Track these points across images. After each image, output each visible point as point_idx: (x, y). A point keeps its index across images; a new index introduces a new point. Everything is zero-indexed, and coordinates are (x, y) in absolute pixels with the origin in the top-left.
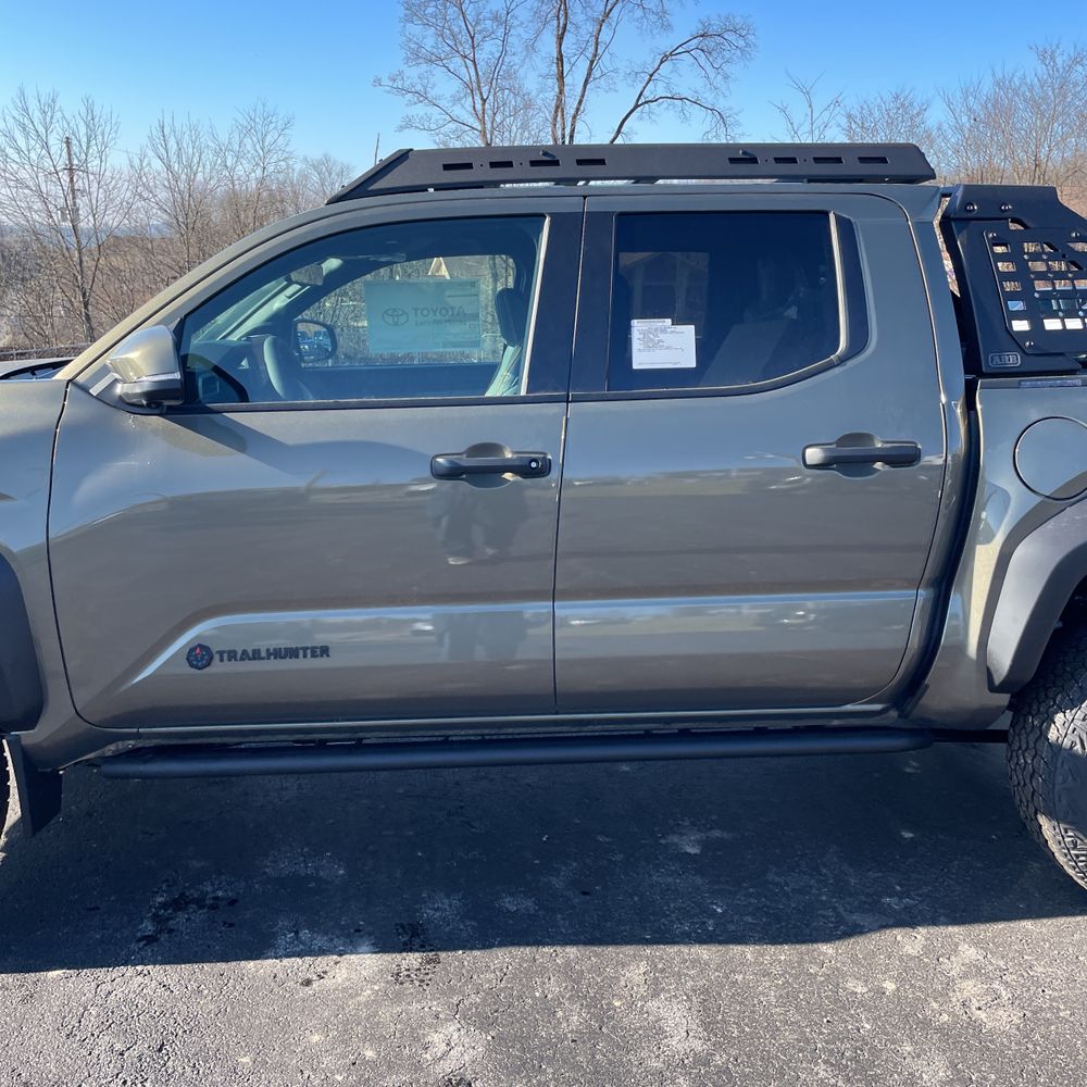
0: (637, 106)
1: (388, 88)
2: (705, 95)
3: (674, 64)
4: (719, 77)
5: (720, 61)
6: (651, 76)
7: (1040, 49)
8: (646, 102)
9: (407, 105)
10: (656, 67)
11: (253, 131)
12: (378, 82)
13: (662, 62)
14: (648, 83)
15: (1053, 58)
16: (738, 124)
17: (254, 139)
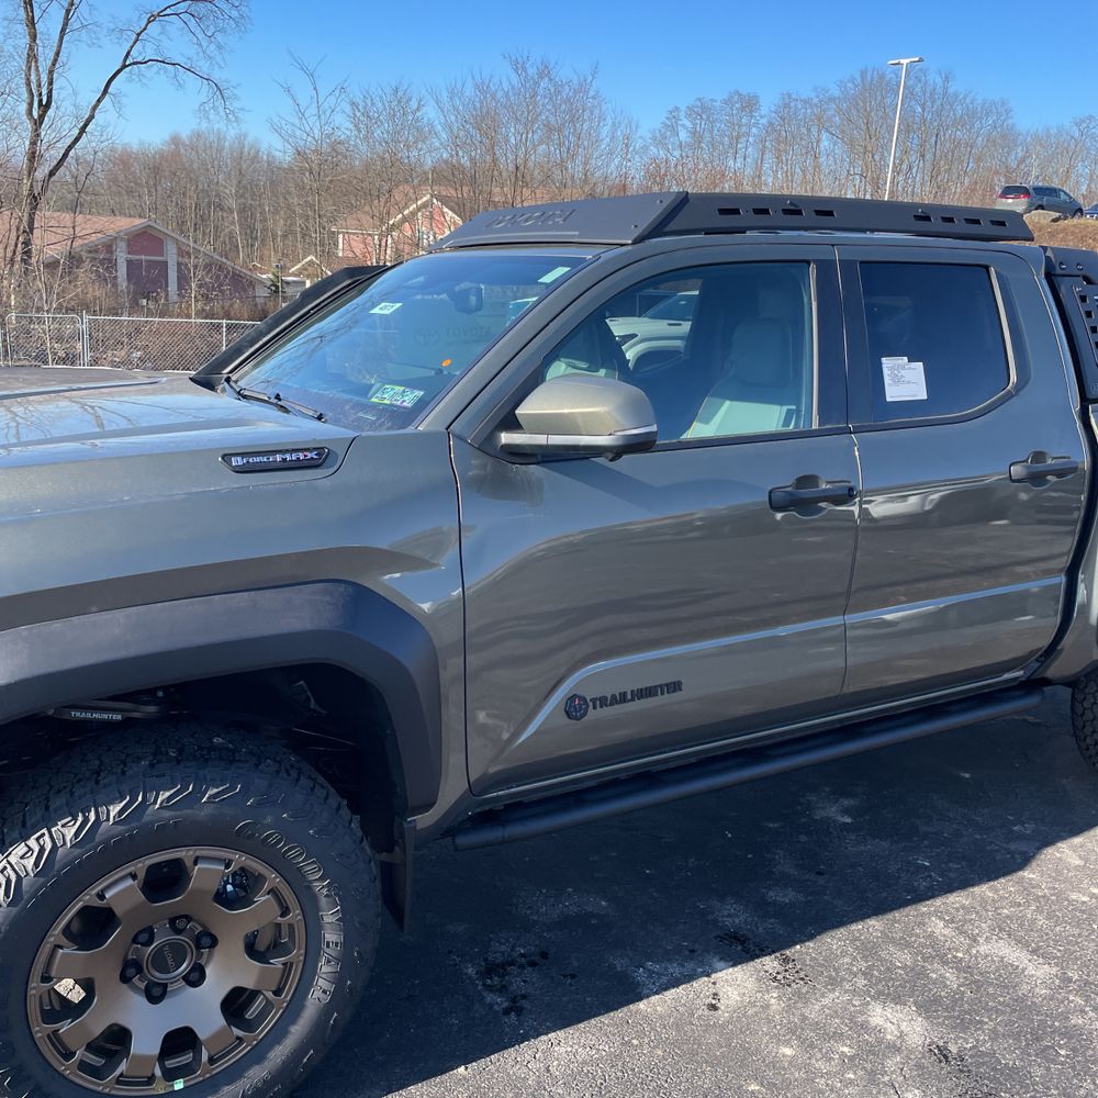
0: (124, 66)
2: (198, 63)
3: (163, 27)
4: (213, 47)
5: (212, 29)
6: (139, 35)
7: (513, 58)
8: (135, 63)
10: (143, 26)
13: (149, 22)
14: (135, 43)
15: (524, 69)
16: (236, 97)
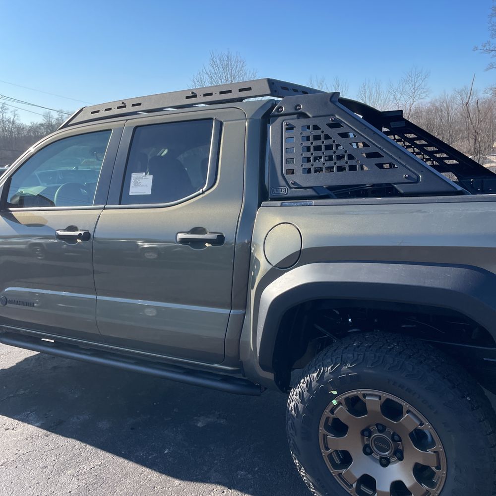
1: (482, 51)
9: (492, 58)
11: (410, 81)
12: (476, 48)
17: (410, 85)
